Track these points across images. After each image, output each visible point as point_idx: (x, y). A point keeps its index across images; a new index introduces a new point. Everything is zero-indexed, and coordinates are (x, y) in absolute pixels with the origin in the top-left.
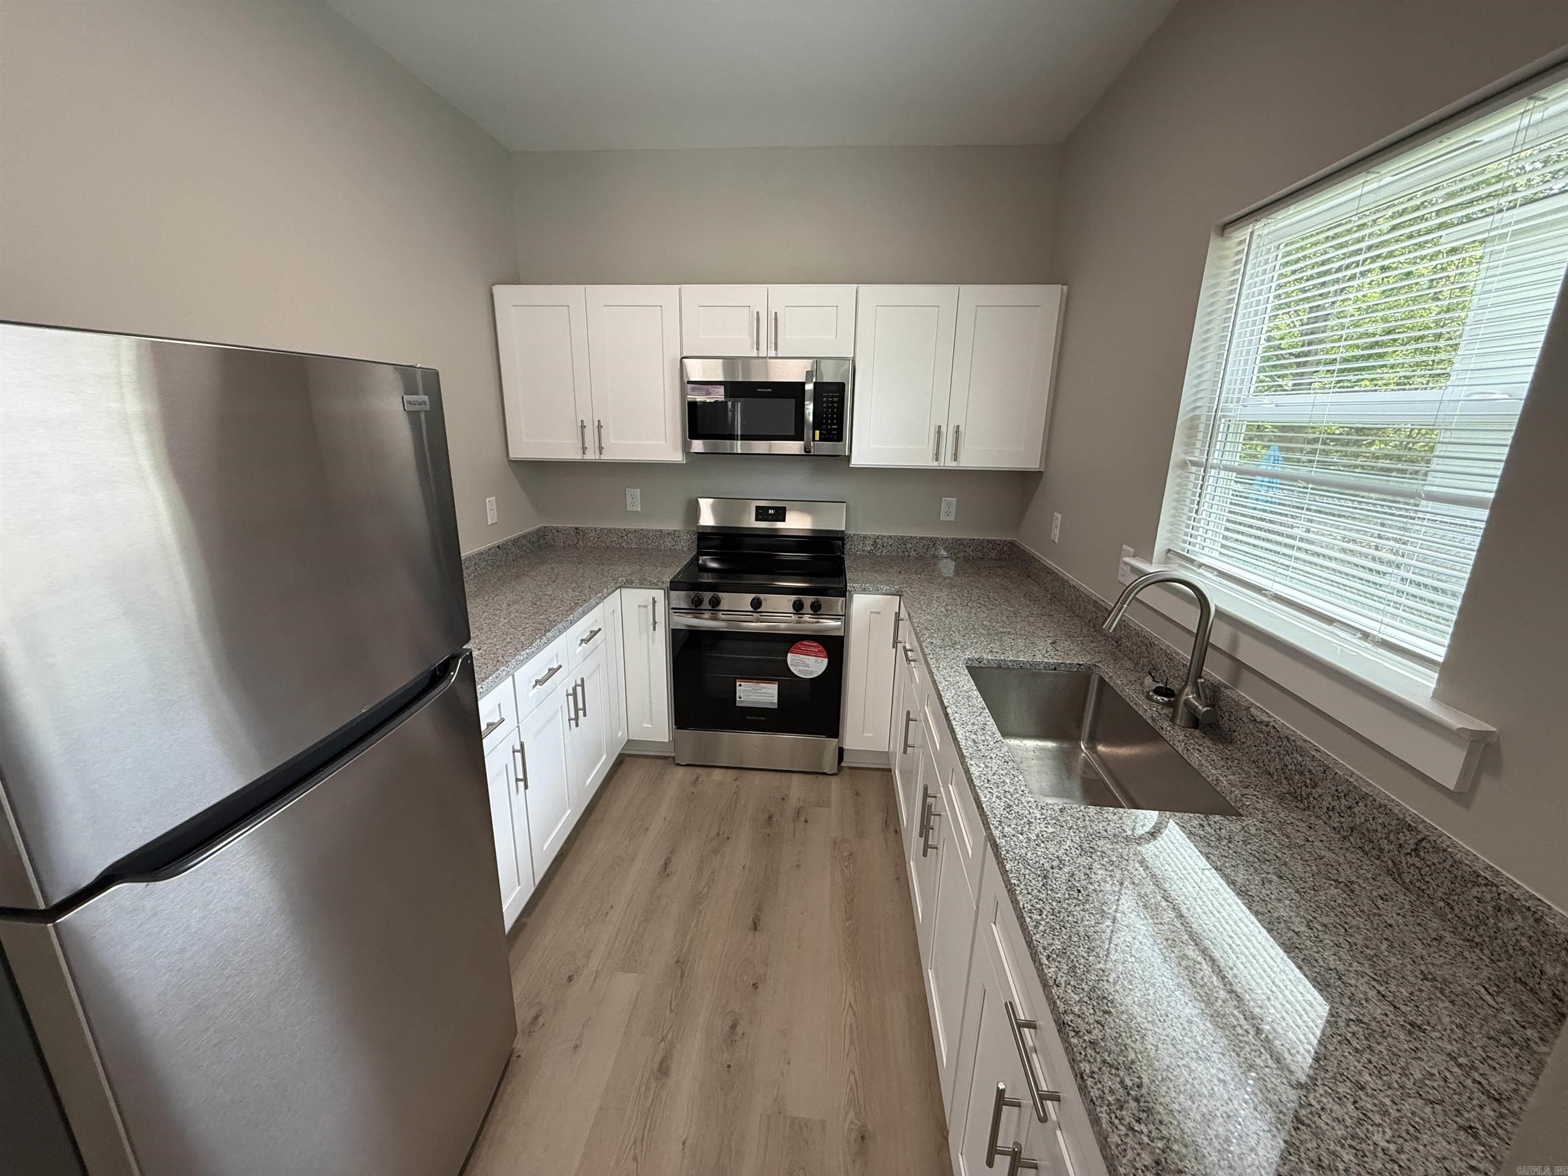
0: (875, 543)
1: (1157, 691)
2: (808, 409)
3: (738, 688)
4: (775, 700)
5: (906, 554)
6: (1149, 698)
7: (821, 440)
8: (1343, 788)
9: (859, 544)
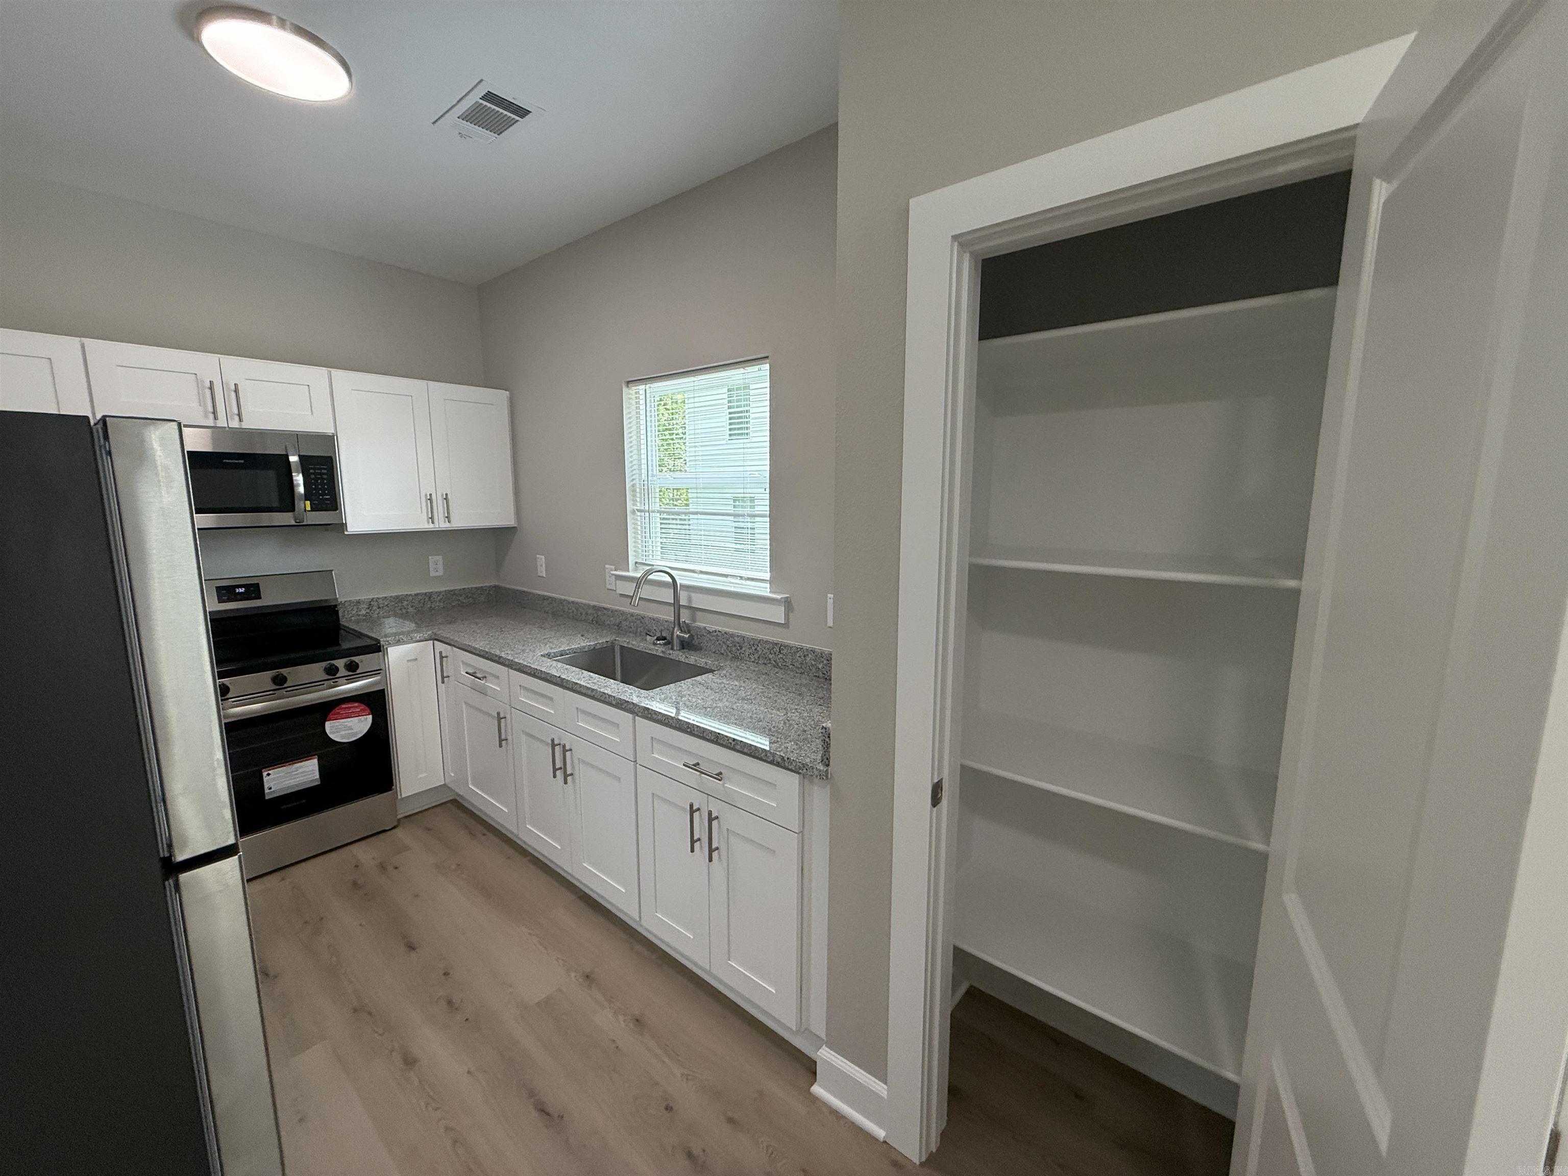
0: (370, 606)
1: (658, 639)
2: (296, 480)
3: (265, 779)
4: (317, 775)
5: (404, 611)
6: (655, 644)
7: (313, 510)
8: (752, 643)
9: (352, 610)
